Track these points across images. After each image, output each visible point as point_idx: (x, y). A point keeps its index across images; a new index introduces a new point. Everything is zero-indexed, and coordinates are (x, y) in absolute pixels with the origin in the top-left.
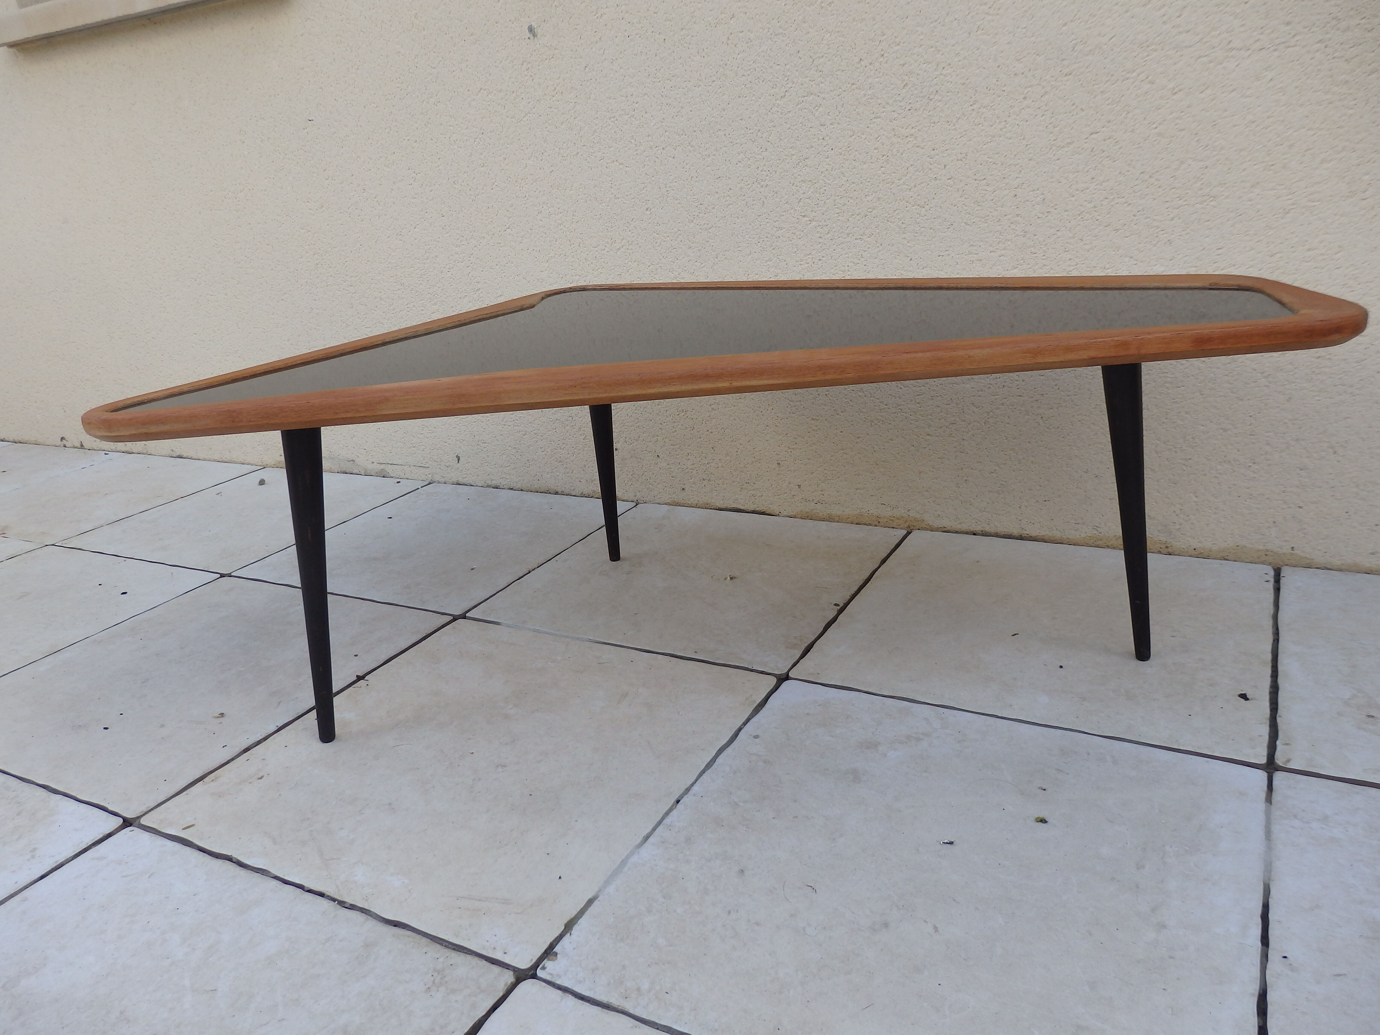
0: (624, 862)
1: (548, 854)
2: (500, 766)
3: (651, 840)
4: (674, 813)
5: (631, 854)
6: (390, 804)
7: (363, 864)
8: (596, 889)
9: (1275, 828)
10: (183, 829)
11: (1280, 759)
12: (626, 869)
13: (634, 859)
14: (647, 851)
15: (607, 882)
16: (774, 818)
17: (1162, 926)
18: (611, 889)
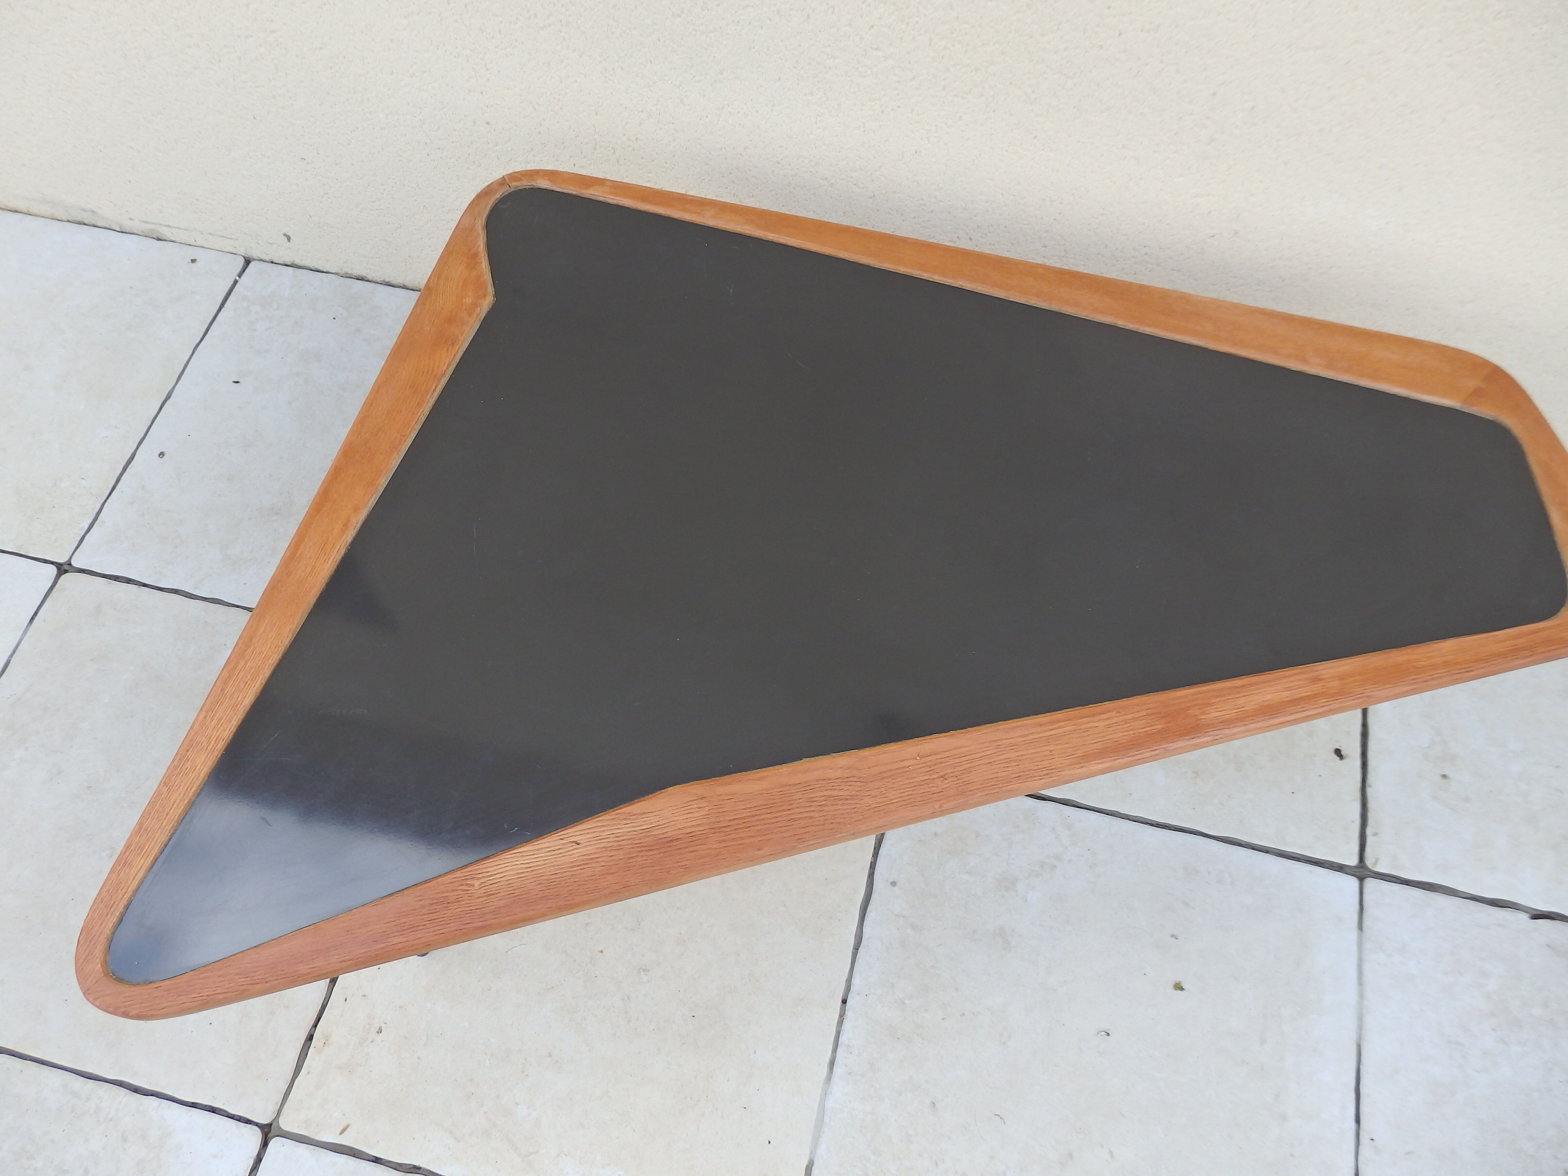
0: (822, 1108)
1: (745, 1108)
2: (642, 972)
3: (838, 1070)
4: (847, 1025)
5: (825, 1095)
6: (550, 1055)
7: (566, 1155)
8: (808, 1152)
9: (1367, 966)
10: (341, 1134)
11: (1369, 863)
12: (827, 1119)
13: (829, 1103)
14: (839, 1089)
15: (816, 1140)
16: (943, 1019)
17: (1284, 1118)
18: (822, 1150)
